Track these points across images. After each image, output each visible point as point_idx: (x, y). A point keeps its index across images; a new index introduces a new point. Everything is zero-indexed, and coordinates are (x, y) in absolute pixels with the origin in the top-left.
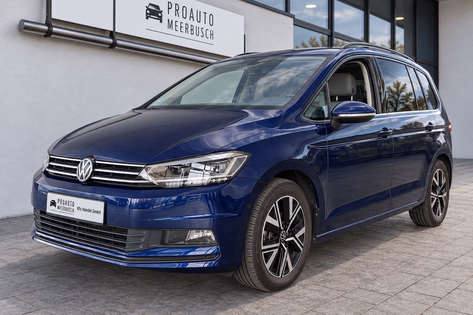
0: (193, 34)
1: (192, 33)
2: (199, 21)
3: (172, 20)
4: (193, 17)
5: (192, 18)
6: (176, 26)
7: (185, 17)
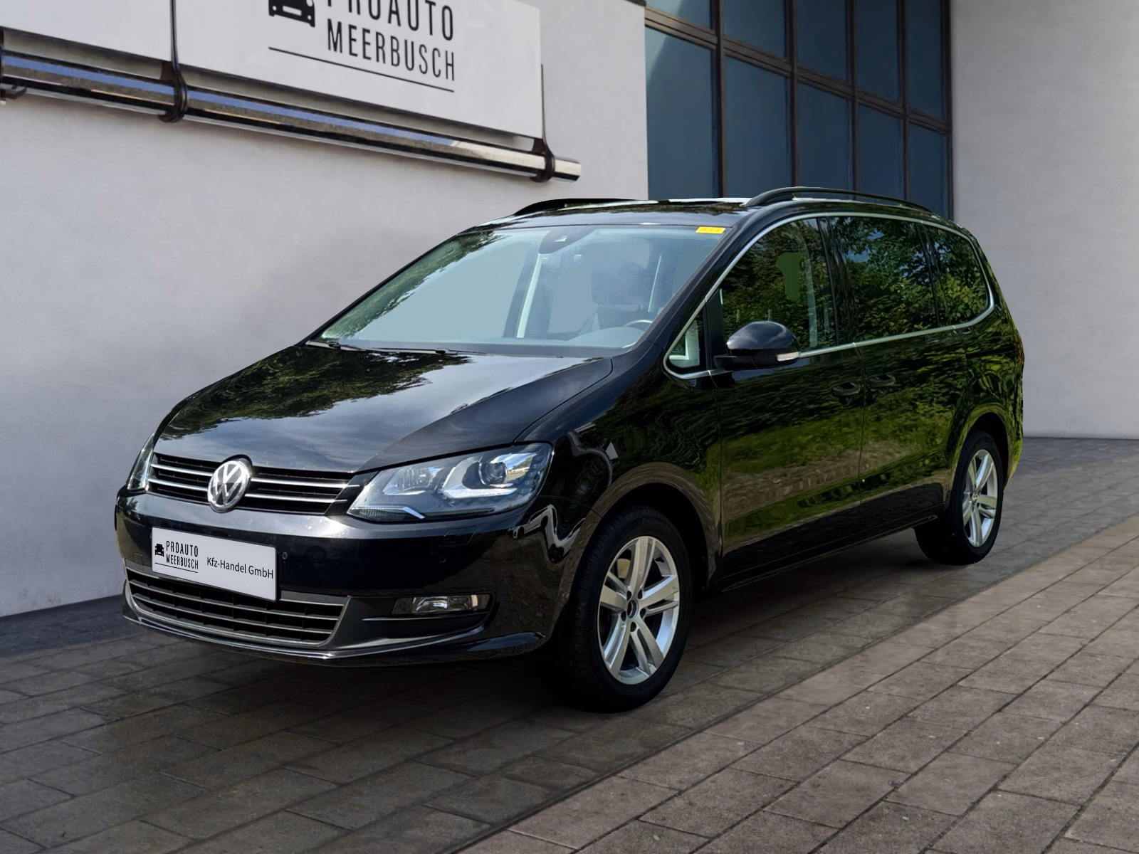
0: (398, 64)
1: (395, 62)
2: (414, 25)
3: (340, 24)
4: (397, 13)
5: (394, 17)
6: (351, 40)
7: (375, 13)
